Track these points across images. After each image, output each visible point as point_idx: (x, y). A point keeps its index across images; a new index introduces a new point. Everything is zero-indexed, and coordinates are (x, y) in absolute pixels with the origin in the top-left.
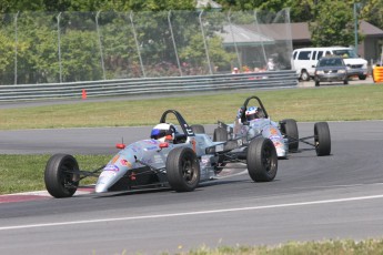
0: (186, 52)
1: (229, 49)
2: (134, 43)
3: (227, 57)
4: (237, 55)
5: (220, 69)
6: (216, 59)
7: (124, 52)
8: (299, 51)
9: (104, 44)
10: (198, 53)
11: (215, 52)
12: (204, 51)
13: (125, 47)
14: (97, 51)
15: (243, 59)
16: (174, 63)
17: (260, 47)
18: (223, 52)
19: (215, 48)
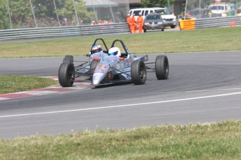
0: (63, 11)
1: (89, 9)
2: (29, 6)
3: (88, 14)
4: (95, 13)
5: (84, 22)
6: (82, 16)
7: (23, 11)
8: (133, 10)
9: (10, 7)
10: (70, 12)
11: (81, 11)
12: (74, 11)
13: (24, 9)
14: (6, 11)
15: (98, 16)
16: (55, 19)
17: (109, 8)
18: (86, 12)
19: (81, 9)
